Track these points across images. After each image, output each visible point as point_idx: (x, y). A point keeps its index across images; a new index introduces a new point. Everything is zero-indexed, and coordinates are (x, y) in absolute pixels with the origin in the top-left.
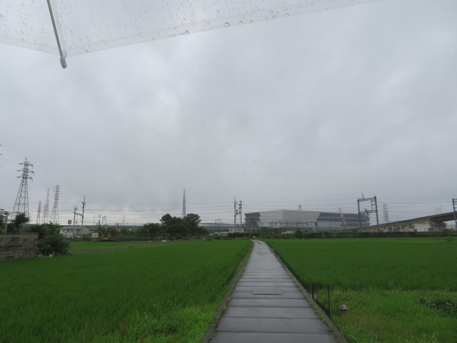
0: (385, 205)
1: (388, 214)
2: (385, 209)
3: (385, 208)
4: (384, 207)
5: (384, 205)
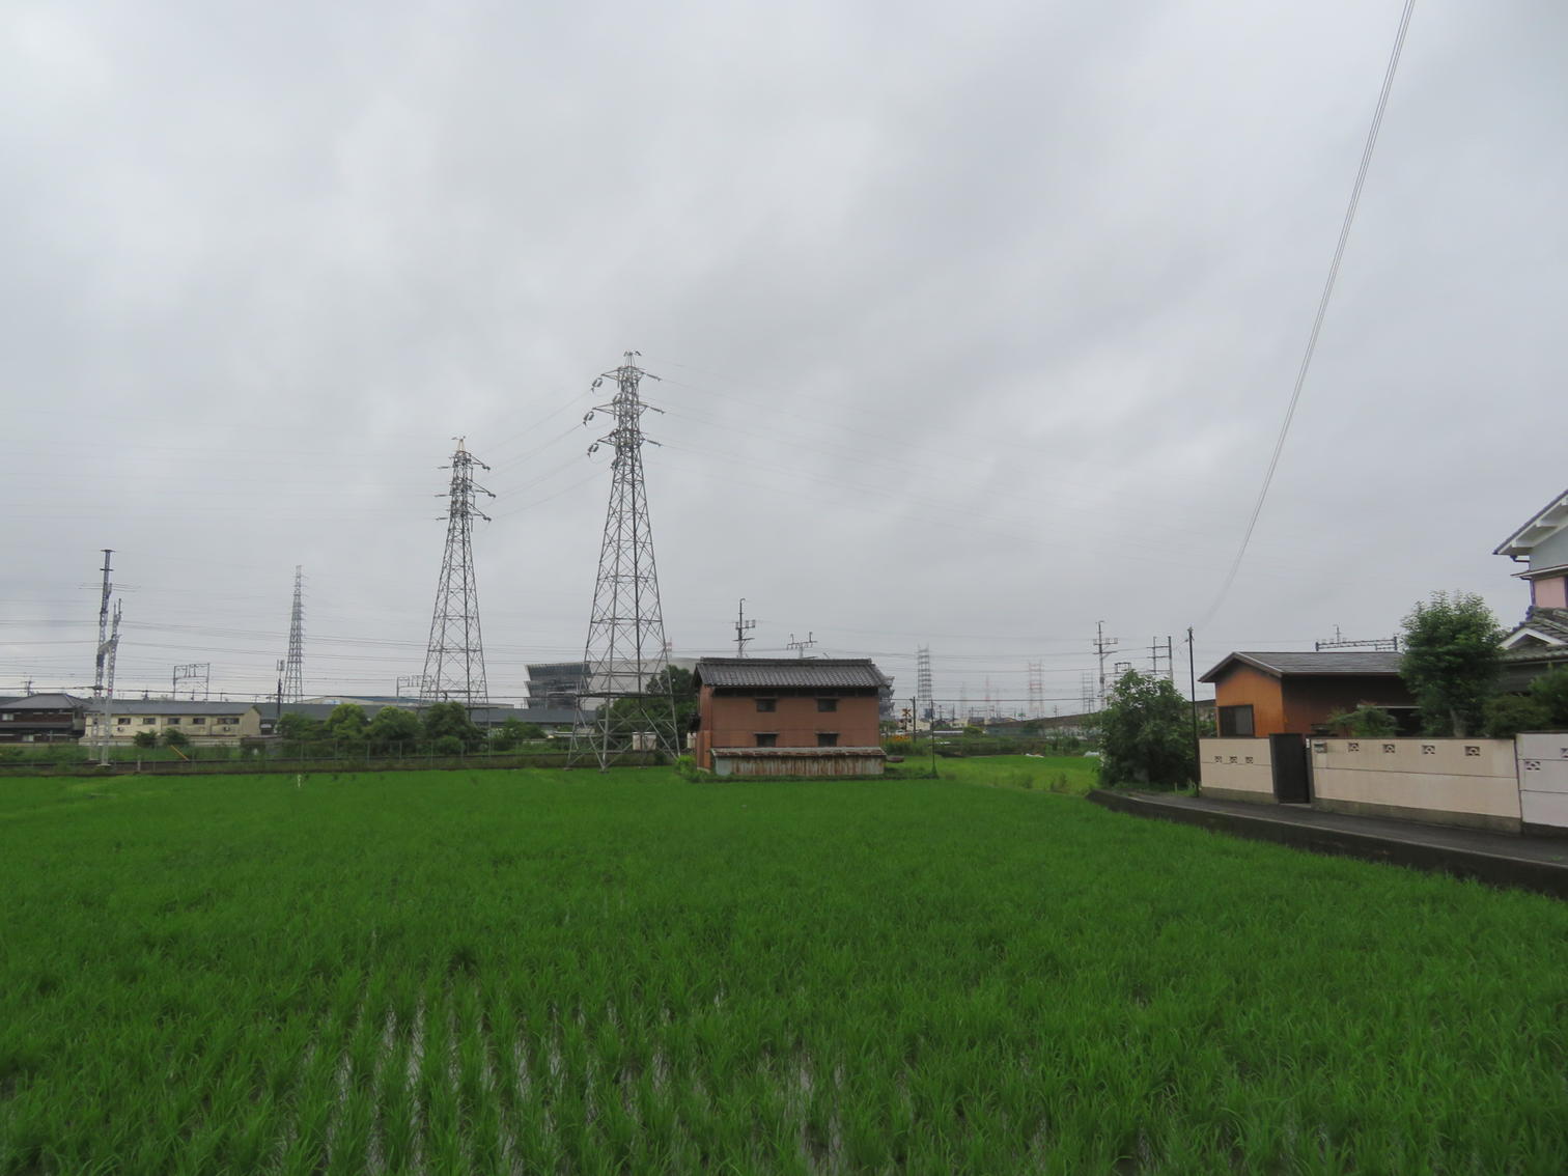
0: (926, 651)
1: (932, 678)
2: (922, 663)
3: (924, 660)
4: (922, 657)
5: (921, 651)
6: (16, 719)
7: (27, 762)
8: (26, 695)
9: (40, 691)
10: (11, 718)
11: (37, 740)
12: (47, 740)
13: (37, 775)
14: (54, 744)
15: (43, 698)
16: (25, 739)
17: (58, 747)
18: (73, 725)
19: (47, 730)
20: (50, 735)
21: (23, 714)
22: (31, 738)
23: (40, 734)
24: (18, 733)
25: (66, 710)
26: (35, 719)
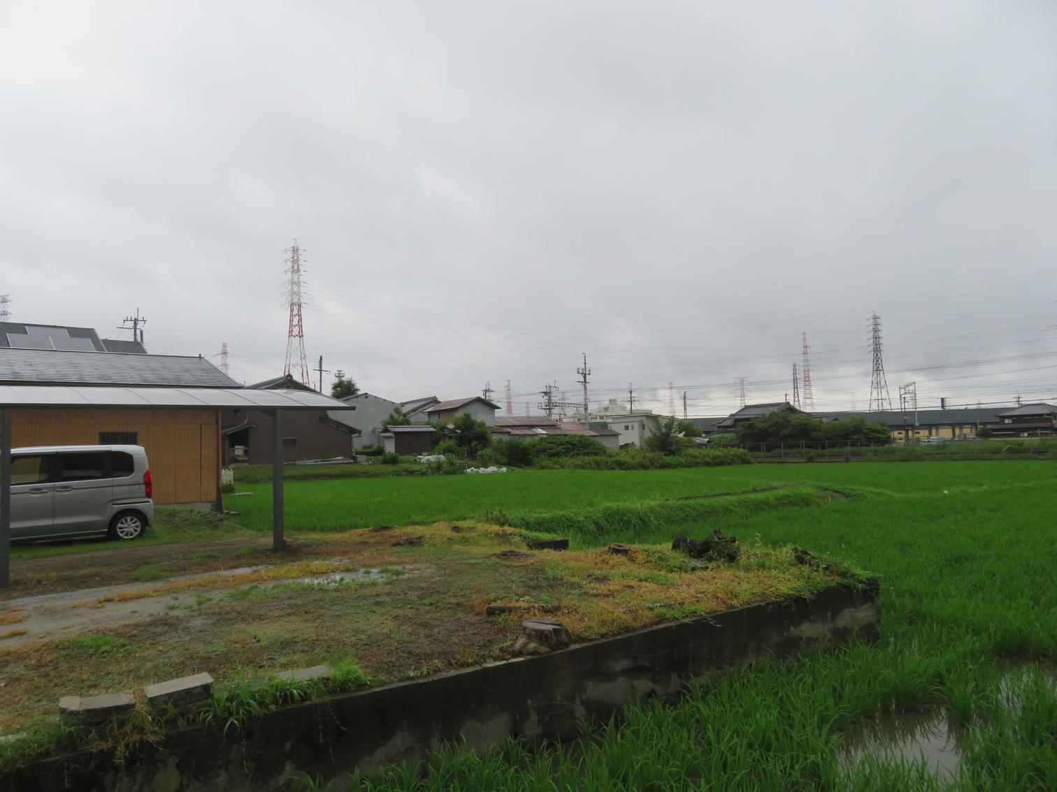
6: (1014, 422)
7: (1028, 450)
8: (1017, 406)
9: (1026, 403)
10: (1010, 421)
11: (1029, 435)
12: (1037, 435)
13: (1036, 459)
14: (1044, 438)
15: (1029, 407)
16: (1021, 435)
17: (1046, 440)
18: (1053, 425)
19: (1036, 428)
20: (1038, 432)
21: (1018, 418)
22: (1026, 434)
23: (1032, 431)
24: (1017, 432)
25: (1048, 414)
26: (1027, 421)
